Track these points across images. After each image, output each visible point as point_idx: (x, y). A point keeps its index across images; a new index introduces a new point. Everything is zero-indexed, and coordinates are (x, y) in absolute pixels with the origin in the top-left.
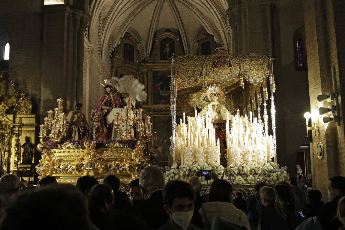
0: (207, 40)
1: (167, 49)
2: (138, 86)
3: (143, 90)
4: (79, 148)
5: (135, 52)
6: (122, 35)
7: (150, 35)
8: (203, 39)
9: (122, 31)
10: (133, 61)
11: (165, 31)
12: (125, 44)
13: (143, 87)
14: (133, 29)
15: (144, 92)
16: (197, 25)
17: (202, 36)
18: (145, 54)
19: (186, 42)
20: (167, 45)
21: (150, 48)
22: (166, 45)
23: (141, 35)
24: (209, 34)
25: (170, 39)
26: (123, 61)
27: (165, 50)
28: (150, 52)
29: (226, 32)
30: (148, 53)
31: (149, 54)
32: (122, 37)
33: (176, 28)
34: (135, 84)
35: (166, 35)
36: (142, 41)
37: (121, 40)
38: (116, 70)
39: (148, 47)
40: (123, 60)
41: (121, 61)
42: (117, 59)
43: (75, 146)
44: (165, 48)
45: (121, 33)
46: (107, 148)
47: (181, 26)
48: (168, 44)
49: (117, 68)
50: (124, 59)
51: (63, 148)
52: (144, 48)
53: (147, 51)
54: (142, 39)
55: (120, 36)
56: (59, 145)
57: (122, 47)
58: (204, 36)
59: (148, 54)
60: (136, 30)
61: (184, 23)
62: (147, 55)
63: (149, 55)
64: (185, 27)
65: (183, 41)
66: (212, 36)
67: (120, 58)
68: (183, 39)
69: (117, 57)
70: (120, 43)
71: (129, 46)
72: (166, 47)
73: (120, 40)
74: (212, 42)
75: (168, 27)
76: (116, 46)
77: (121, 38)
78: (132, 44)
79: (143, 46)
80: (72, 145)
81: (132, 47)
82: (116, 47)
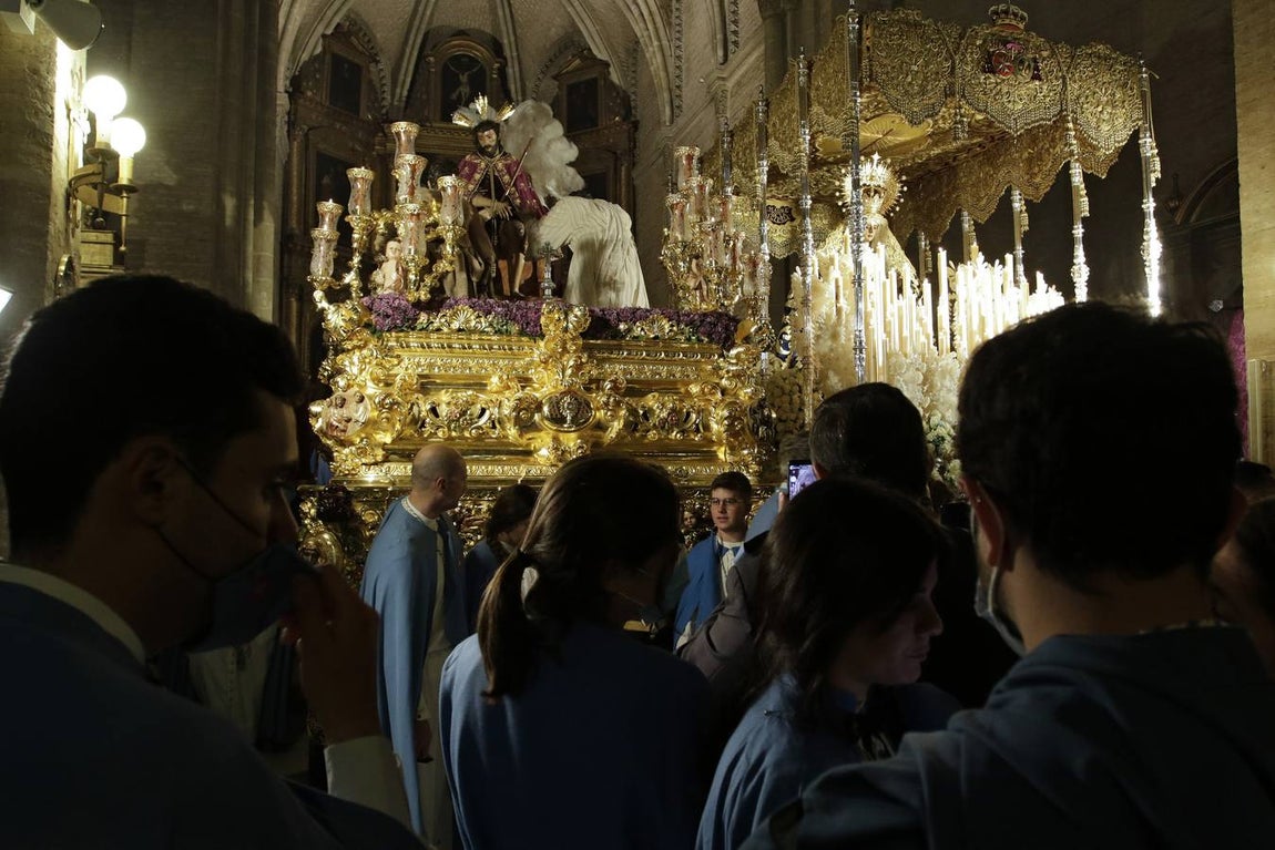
0: (588, 77)
1: (461, 89)
2: (553, 147)
3: (571, 164)
4: (508, 333)
5: (364, 87)
6: (327, 27)
7: (411, 42)
8: (577, 69)
9: (330, 13)
10: (358, 114)
11: (454, 35)
12: (334, 56)
13: (572, 153)
14: (357, 14)
15: (571, 170)
16: (553, 29)
17: (571, 62)
18: (389, 97)
19: (517, 75)
20: (464, 78)
21: (409, 80)
22: (461, 77)
23: (378, 36)
24: (594, 57)
25: (473, 61)
26: (325, 110)
27: (457, 92)
28: (405, 93)
29: (668, 53)
30: (400, 97)
31: (404, 99)
32: (329, 32)
33: (488, 30)
34: (548, 137)
35: (460, 46)
36: (382, 58)
37: (324, 41)
38: (306, 135)
39: (401, 77)
40: (328, 108)
41: (319, 108)
42: (311, 100)
43: (491, 325)
44: (458, 86)
45: (326, 21)
46: (624, 337)
47: (510, 24)
48: (466, 74)
49: (310, 129)
50: (331, 103)
51: (439, 330)
52: (387, 81)
53: (398, 91)
54: (381, 50)
55: (320, 30)
56: (423, 317)
57: (326, 67)
58: (578, 61)
59: (400, 100)
60: (366, 20)
61: (516, 16)
62: (396, 103)
63: (403, 105)
64: (519, 31)
65: (510, 71)
66: (607, 65)
67: (318, 99)
68: (510, 64)
69: (309, 94)
70: (319, 50)
71: (346, 66)
72: (459, 83)
73: (321, 40)
74: (603, 83)
75: (463, 24)
76: (307, 59)
77: (324, 36)
78: (356, 60)
79: (382, 74)
80: (479, 317)
81: (356, 70)
82: (305, 62)
